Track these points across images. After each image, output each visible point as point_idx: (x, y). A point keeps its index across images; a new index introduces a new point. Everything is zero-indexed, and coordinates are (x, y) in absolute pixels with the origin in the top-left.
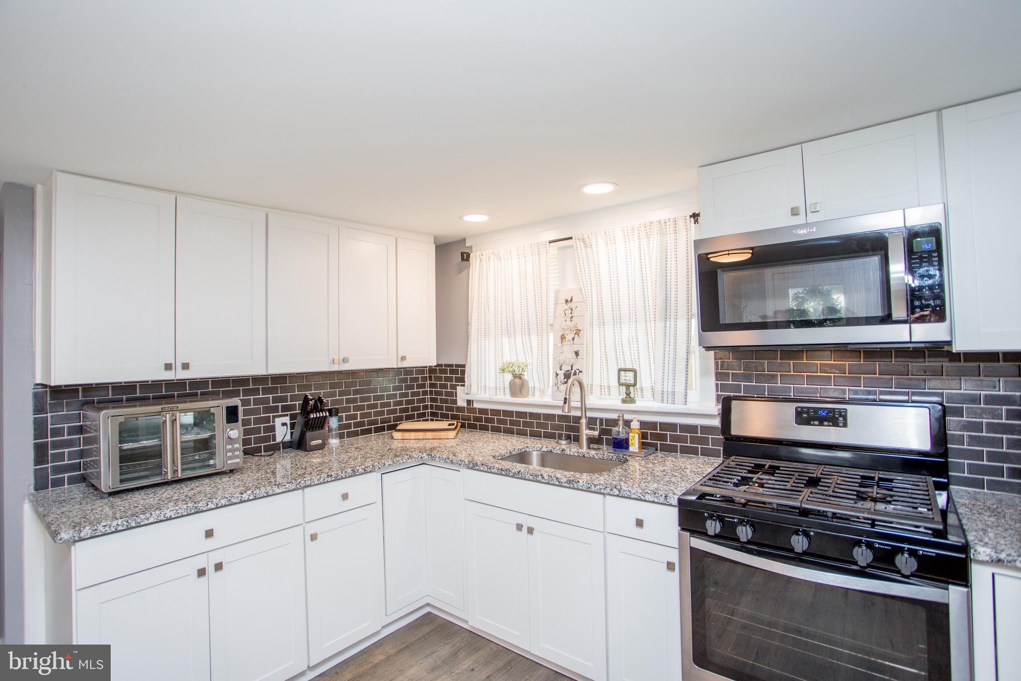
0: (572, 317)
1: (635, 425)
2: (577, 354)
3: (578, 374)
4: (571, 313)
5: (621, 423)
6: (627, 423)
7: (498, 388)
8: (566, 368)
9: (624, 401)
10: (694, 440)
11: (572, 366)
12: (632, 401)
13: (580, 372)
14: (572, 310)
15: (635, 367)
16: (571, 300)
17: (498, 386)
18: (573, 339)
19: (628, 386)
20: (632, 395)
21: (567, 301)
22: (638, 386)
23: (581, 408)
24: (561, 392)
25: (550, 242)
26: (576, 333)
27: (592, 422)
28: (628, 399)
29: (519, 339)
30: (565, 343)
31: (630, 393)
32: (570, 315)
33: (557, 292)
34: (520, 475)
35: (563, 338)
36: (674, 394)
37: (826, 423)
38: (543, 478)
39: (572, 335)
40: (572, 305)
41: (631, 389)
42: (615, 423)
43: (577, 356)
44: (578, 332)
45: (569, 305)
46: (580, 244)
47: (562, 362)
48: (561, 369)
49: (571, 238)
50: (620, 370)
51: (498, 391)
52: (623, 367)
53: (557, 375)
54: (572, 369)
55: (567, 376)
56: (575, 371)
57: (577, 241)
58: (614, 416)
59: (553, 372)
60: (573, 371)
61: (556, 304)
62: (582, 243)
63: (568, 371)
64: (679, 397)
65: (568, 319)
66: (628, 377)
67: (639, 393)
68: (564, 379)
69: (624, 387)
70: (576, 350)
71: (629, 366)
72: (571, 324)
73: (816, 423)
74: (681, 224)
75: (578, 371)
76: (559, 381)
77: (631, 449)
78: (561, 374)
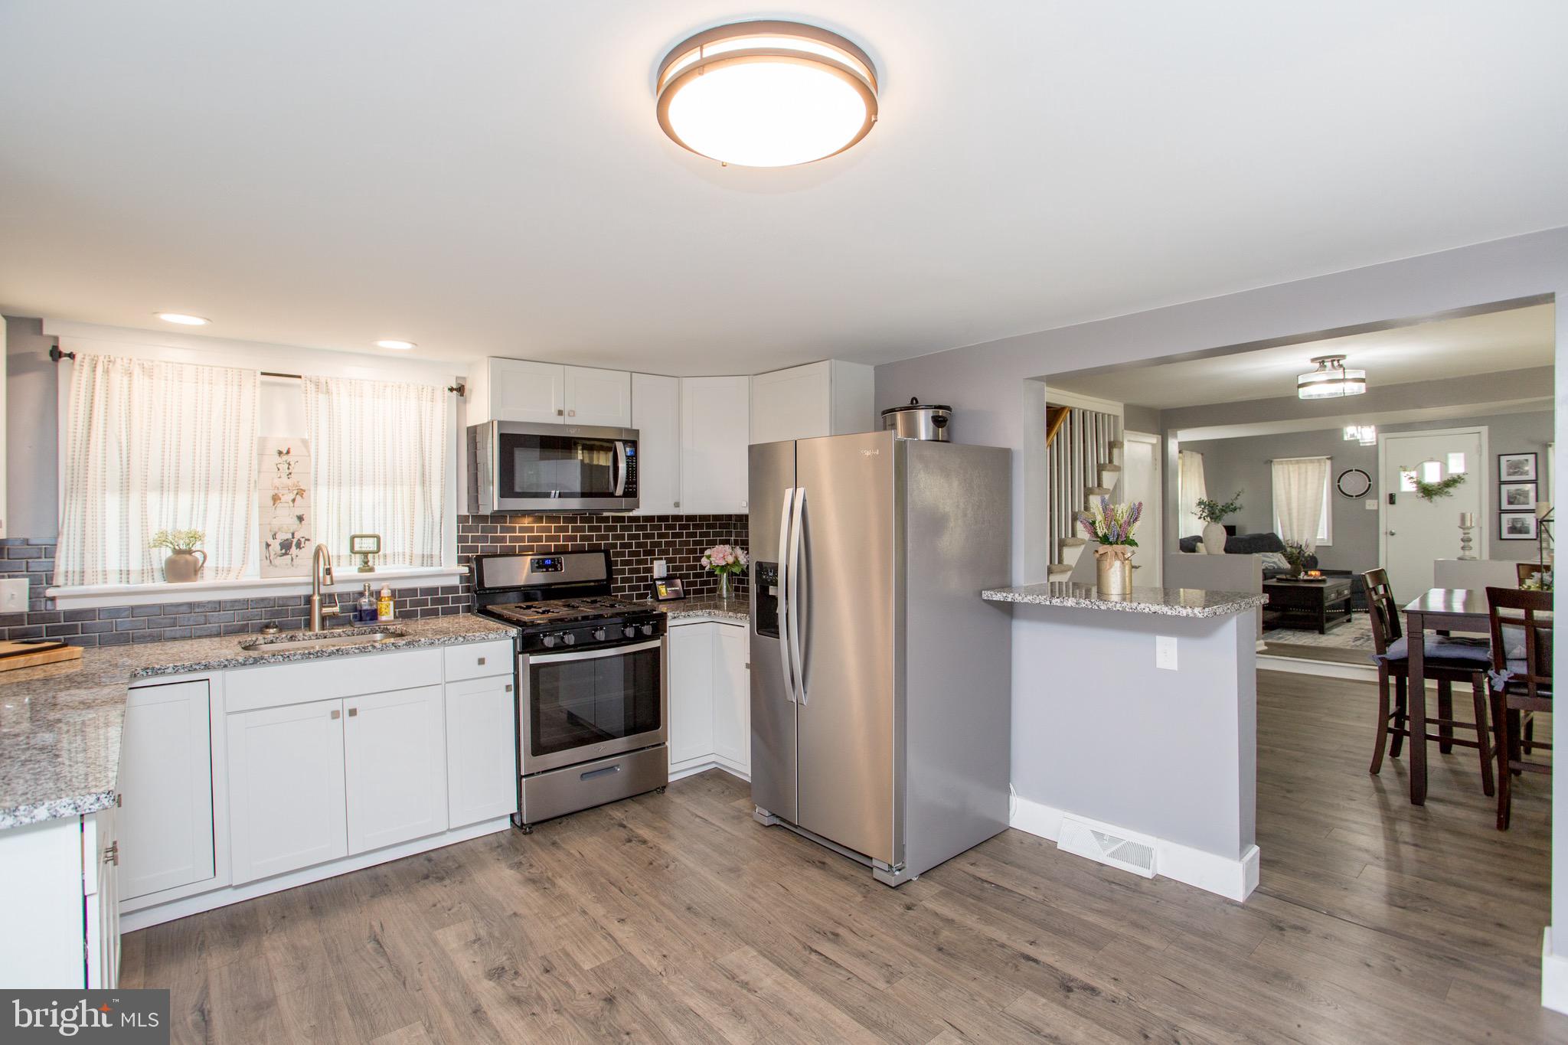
0: (290, 474)
1: (386, 593)
2: (300, 518)
3: (303, 543)
4: (289, 468)
5: (367, 593)
6: (378, 595)
7: (146, 571)
8: (283, 536)
9: (361, 570)
10: (435, 601)
11: (293, 534)
12: (372, 570)
13: (308, 540)
14: (289, 464)
15: (377, 533)
16: (288, 452)
17: (145, 568)
18: (294, 500)
19: (365, 554)
20: (370, 564)
21: (280, 453)
22: (380, 553)
23: (314, 584)
24: (276, 566)
25: (263, 374)
26: (297, 494)
27: (329, 599)
28: (366, 567)
29: (185, 499)
30: (279, 505)
31: (368, 561)
32: (288, 472)
33: (263, 441)
34: (341, 653)
35: (276, 498)
36: (432, 556)
37: (550, 569)
38: (374, 647)
39: (292, 496)
40: (290, 458)
41: (370, 556)
42: (361, 594)
43: (301, 522)
44: (301, 492)
45: (285, 458)
46: (311, 387)
47: (277, 530)
48: (274, 537)
49: (300, 377)
50: (353, 538)
51: (145, 575)
52: (358, 533)
53: (268, 545)
54: (293, 538)
55: (286, 546)
56: (299, 540)
57: (308, 382)
58: (358, 588)
59: (260, 542)
60: (295, 541)
61: (261, 454)
62: (313, 386)
63: (287, 540)
64: (436, 560)
65: (284, 476)
66: (369, 545)
67: (382, 560)
68: (281, 550)
69: (357, 555)
70: (299, 513)
71: (371, 533)
72: (290, 482)
73: (544, 570)
74: (438, 394)
75: (303, 540)
76: (272, 553)
77: (383, 618)
78: (276, 546)
